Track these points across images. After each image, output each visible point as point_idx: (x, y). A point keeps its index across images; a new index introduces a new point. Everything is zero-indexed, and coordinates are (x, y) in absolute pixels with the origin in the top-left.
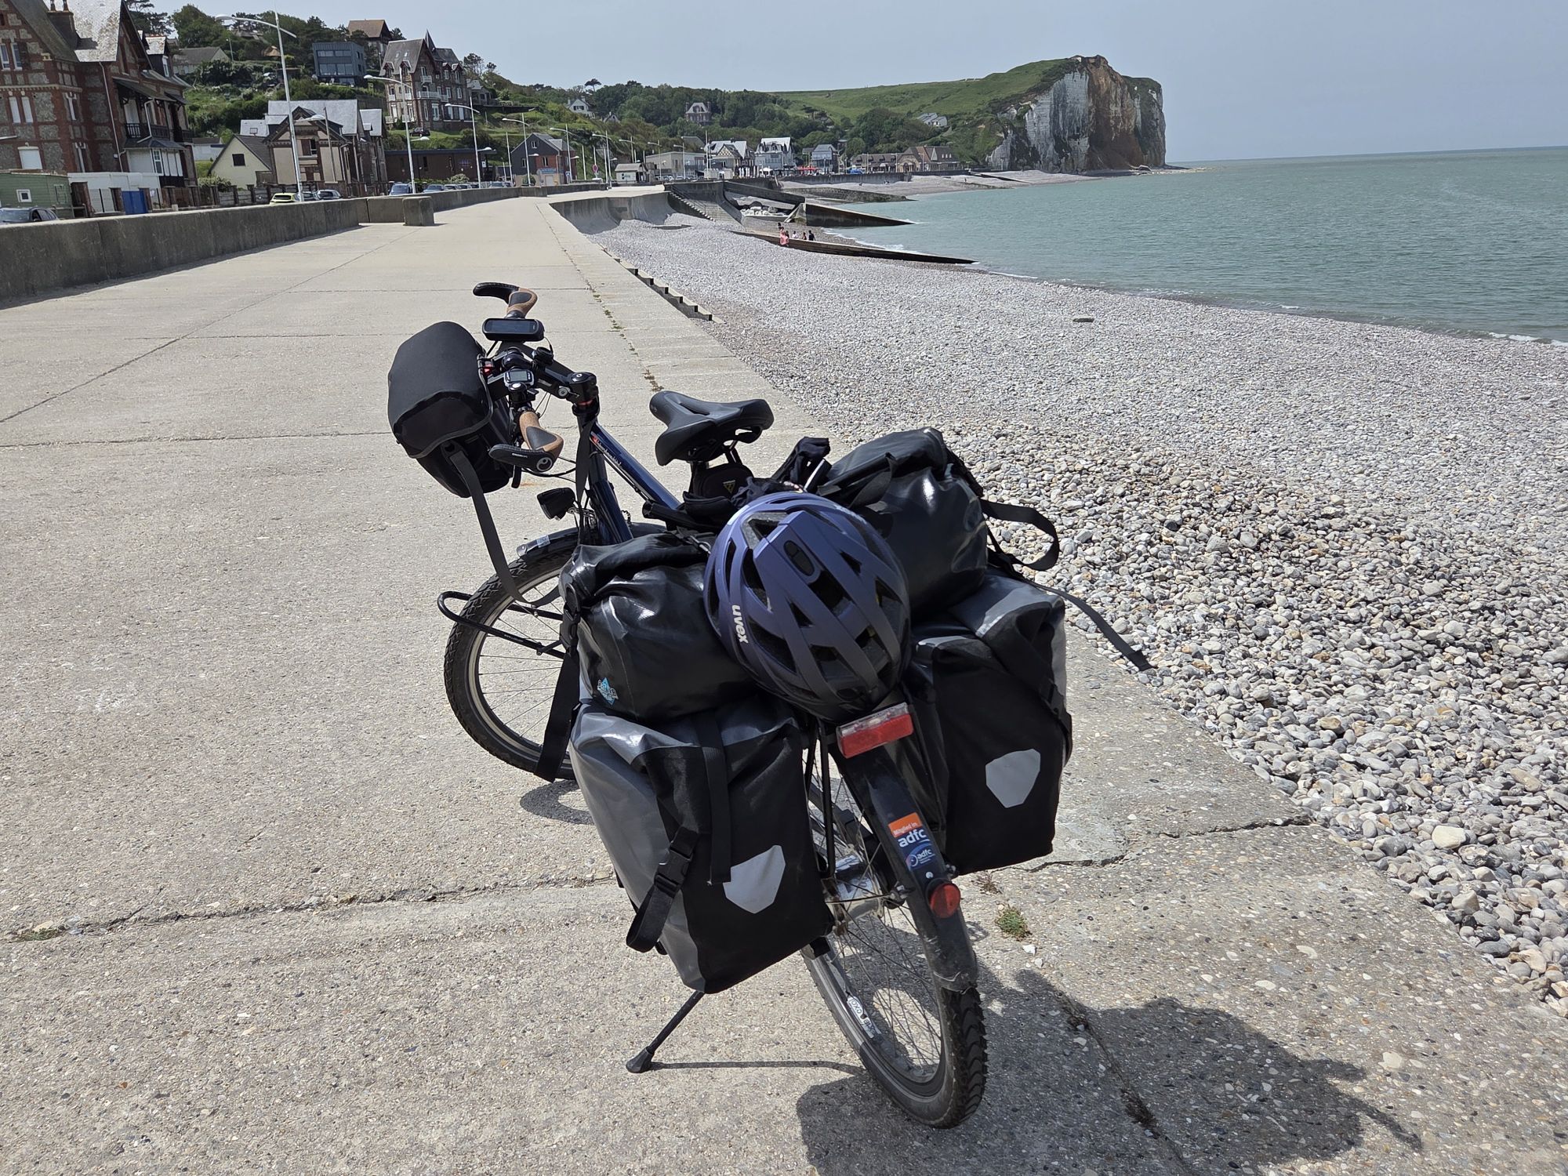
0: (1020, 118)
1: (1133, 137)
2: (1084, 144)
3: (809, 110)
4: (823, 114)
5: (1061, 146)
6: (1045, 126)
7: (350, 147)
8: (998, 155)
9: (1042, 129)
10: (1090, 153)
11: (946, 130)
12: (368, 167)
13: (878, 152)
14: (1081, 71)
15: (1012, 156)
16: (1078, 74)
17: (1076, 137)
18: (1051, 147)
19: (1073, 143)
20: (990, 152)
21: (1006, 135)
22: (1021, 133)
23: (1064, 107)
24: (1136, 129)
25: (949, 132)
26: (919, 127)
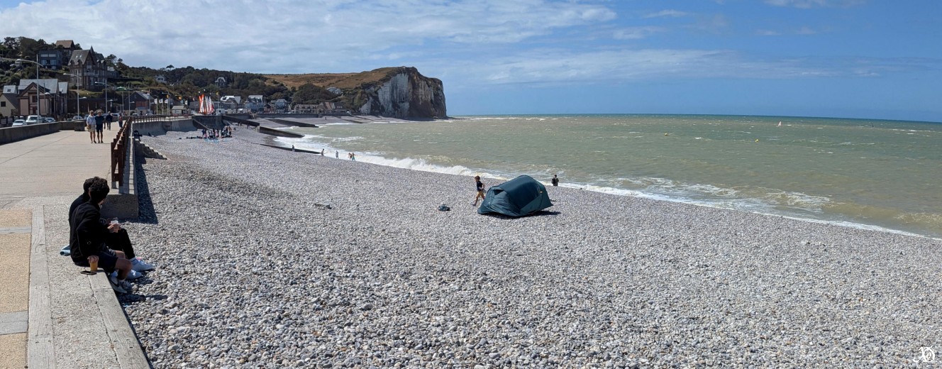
0: (376, 92)
1: (430, 104)
2: (407, 105)
3: (275, 83)
4: (282, 85)
5: (395, 105)
6: (388, 96)
7: (53, 99)
8: (365, 108)
9: (386, 98)
10: (410, 109)
11: (340, 95)
12: (59, 107)
13: (307, 104)
14: (405, 73)
15: (372, 109)
16: (403, 74)
17: (403, 102)
18: (390, 106)
19: (401, 105)
20: (361, 106)
21: (369, 99)
22: (376, 99)
23: (396, 88)
24: (431, 100)
25: (342, 96)
26: (327, 93)
